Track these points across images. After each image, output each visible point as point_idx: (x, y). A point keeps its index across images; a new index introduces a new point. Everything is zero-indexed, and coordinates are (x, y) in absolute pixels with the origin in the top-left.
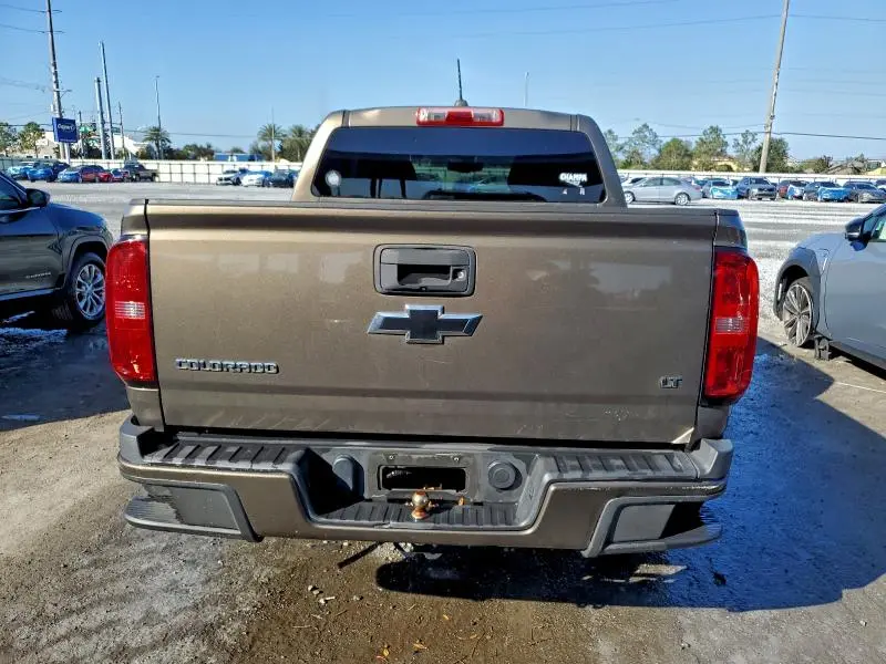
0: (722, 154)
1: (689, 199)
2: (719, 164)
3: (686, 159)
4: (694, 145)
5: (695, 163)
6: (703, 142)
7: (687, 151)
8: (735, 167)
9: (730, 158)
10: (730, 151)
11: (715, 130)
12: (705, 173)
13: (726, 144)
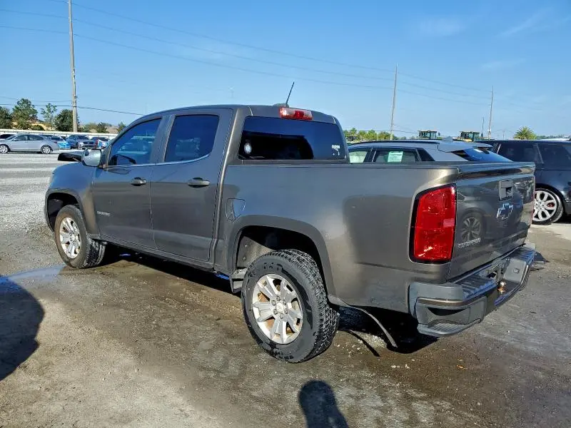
0: (34, 118)
1: (51, 150)
2: (33, 125)
3: (7, 121)
4: (11, 111)
5: (15, 123)
6: (17, 109)
7: (7, 114)
8: (45, 127)
9: (41, 122)
10: (40, 116)
11: (25, 101)
12: (23, 130)
13: (35, 112)
